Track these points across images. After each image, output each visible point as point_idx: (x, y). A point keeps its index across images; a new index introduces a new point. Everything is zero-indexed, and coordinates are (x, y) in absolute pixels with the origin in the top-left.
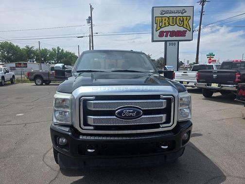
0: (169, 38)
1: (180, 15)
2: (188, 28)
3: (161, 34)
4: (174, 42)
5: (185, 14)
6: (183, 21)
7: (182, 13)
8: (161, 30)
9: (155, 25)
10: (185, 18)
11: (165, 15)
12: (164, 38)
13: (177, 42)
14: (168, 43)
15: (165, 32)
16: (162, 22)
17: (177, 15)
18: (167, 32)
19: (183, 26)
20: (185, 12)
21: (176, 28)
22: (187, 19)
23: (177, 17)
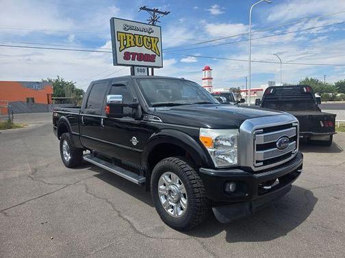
0: (136, 62)
1: (147, 34)
2: (157, 52)
3: (127, 56)
4: (143, 68)
5: (152, 35)
6: (151, 43)
7: (149, 33)
8: (126, 50)
9: (118, 43)
10: (153, 39)
11: (129, 31)
12: (130, 62)
13: (146, 69)
14: (136, 68)
15: (131, 54)
16: (126, 40)
17: (144, 34)
18: (134, 54)
19: (151, 49)
20: (153, 32)
21: (144, 51)
22: (154, 41)
23: (143, 36)
